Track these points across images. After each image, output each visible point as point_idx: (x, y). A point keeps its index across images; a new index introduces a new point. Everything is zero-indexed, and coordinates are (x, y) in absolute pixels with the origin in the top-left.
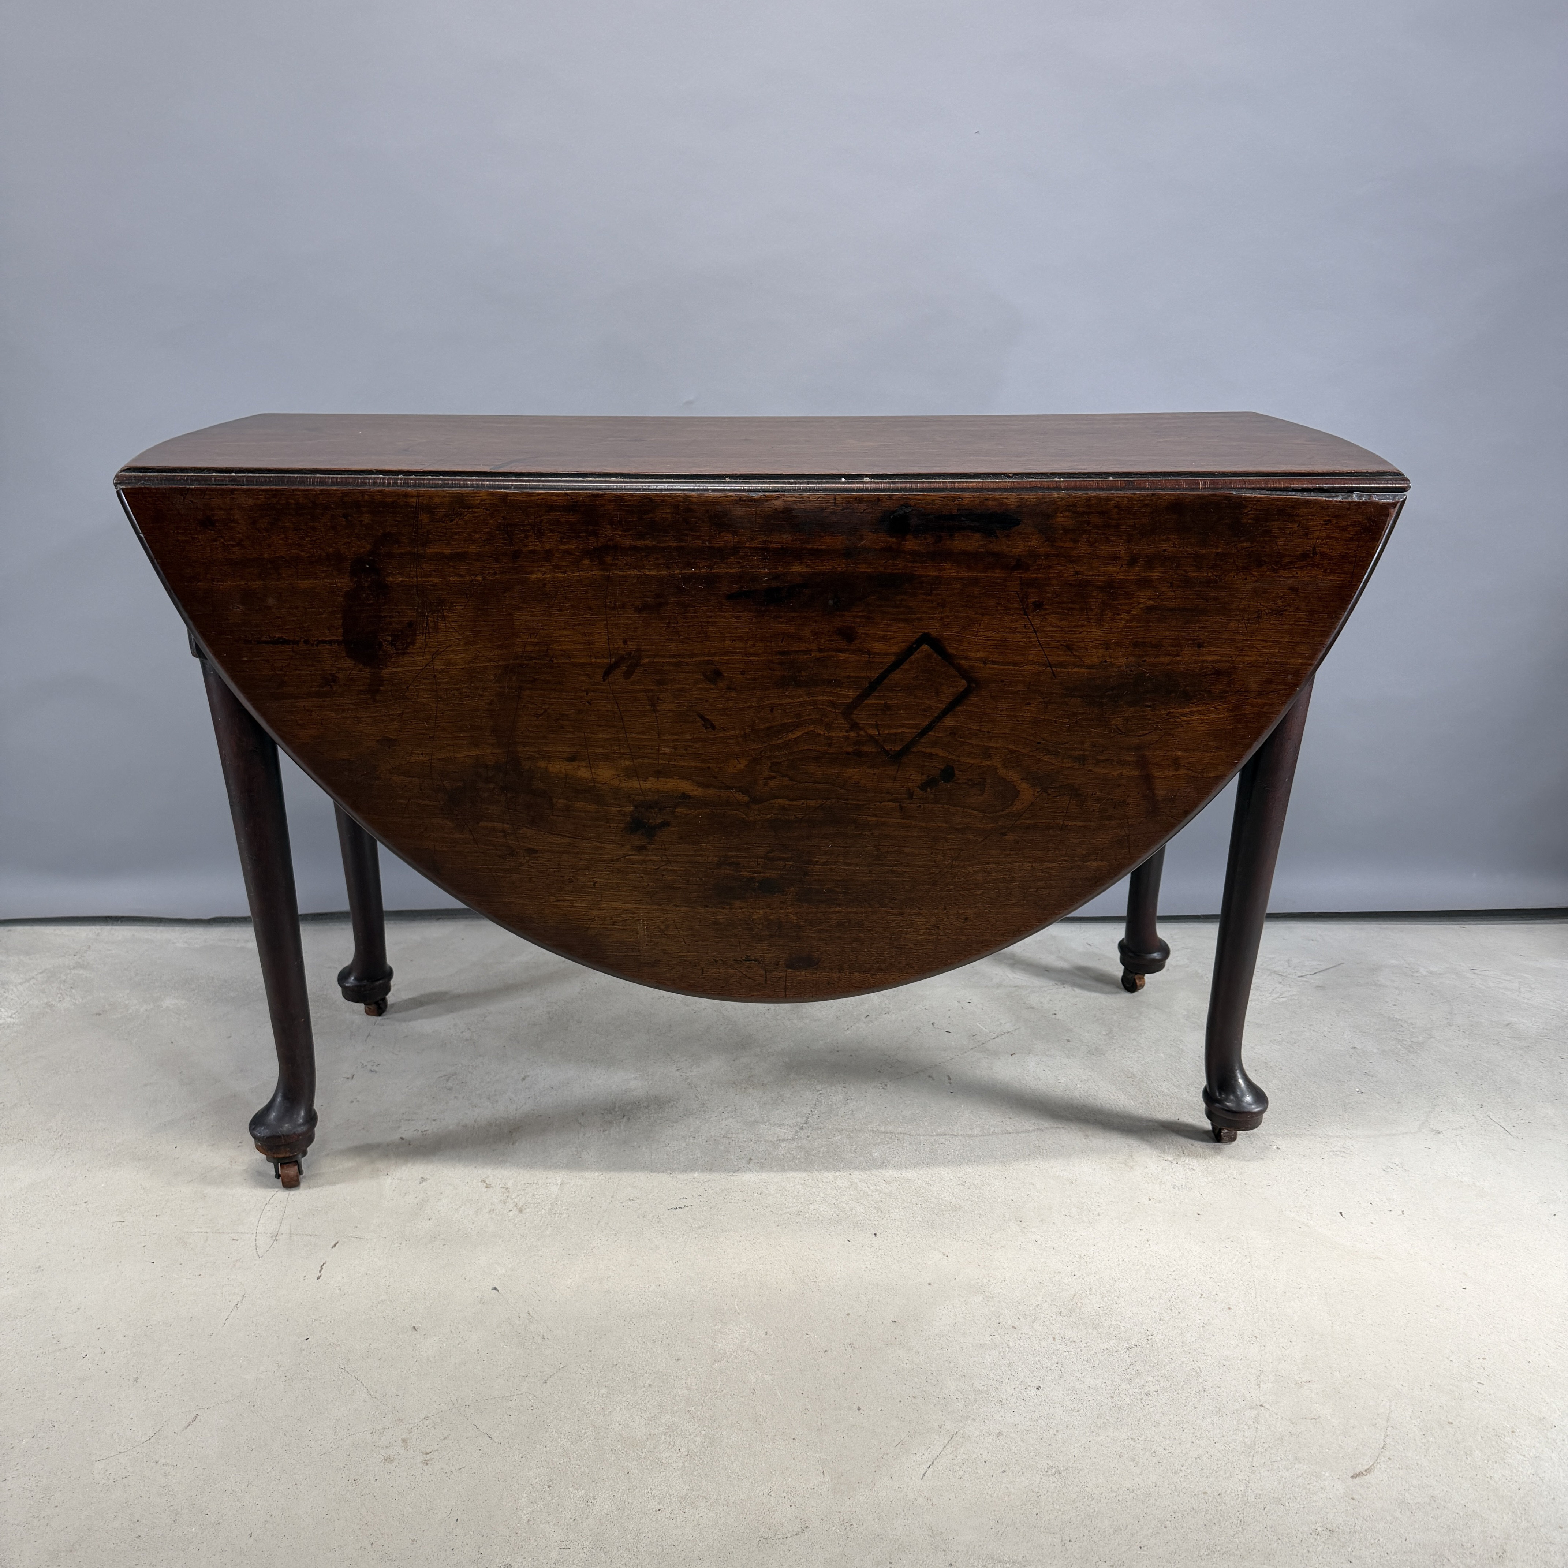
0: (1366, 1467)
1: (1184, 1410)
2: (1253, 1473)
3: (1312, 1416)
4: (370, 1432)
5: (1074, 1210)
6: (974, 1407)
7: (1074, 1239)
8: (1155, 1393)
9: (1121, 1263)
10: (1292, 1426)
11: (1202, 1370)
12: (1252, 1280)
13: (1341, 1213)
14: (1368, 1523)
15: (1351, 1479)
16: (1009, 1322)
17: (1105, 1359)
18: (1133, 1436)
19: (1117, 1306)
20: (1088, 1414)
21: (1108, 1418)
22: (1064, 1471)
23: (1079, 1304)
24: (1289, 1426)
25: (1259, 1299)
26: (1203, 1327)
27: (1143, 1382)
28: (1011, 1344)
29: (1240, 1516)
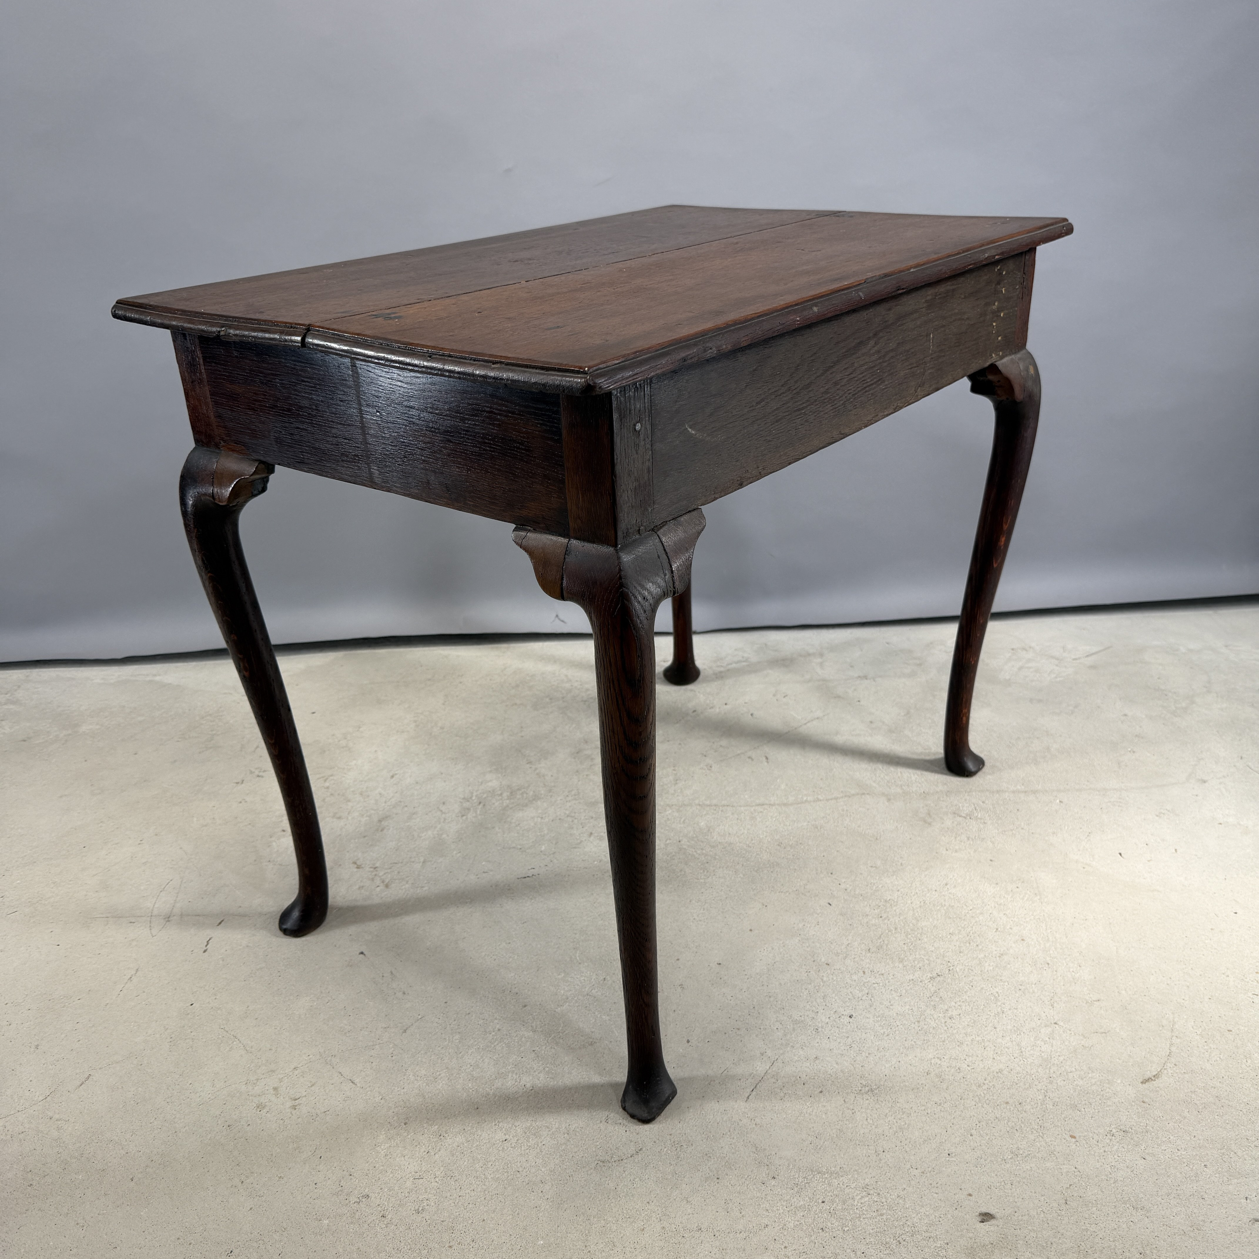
0: (1154, 1073)
1: (985, 1031)
2: (1051, 1082)
3: (1102, 1030)
4: (244, 1083)
5: (879, 863)
6: (793, 1036)
7: (880, 886)
8: (957, 1016)
9: (922, 903)
10: (1085, 1040)
11: (1000, 995)
12: (1042, 914)
13: (1120, 854)
14: (1159, 1124)
15: (1141, 1085)
16: (823, 960)
17: (911, 989)
18: (939, 1056)
19: (919, 942)
20: (897, 1038)
21: (914, 1040)
22: (876, 1089)
23: (886, 942)
24: (1082, 1040)
25: (1049, 931)
26: (999, 957)
27: (946, 1007)
28: (825, 979)
29: (1040, 1123)
